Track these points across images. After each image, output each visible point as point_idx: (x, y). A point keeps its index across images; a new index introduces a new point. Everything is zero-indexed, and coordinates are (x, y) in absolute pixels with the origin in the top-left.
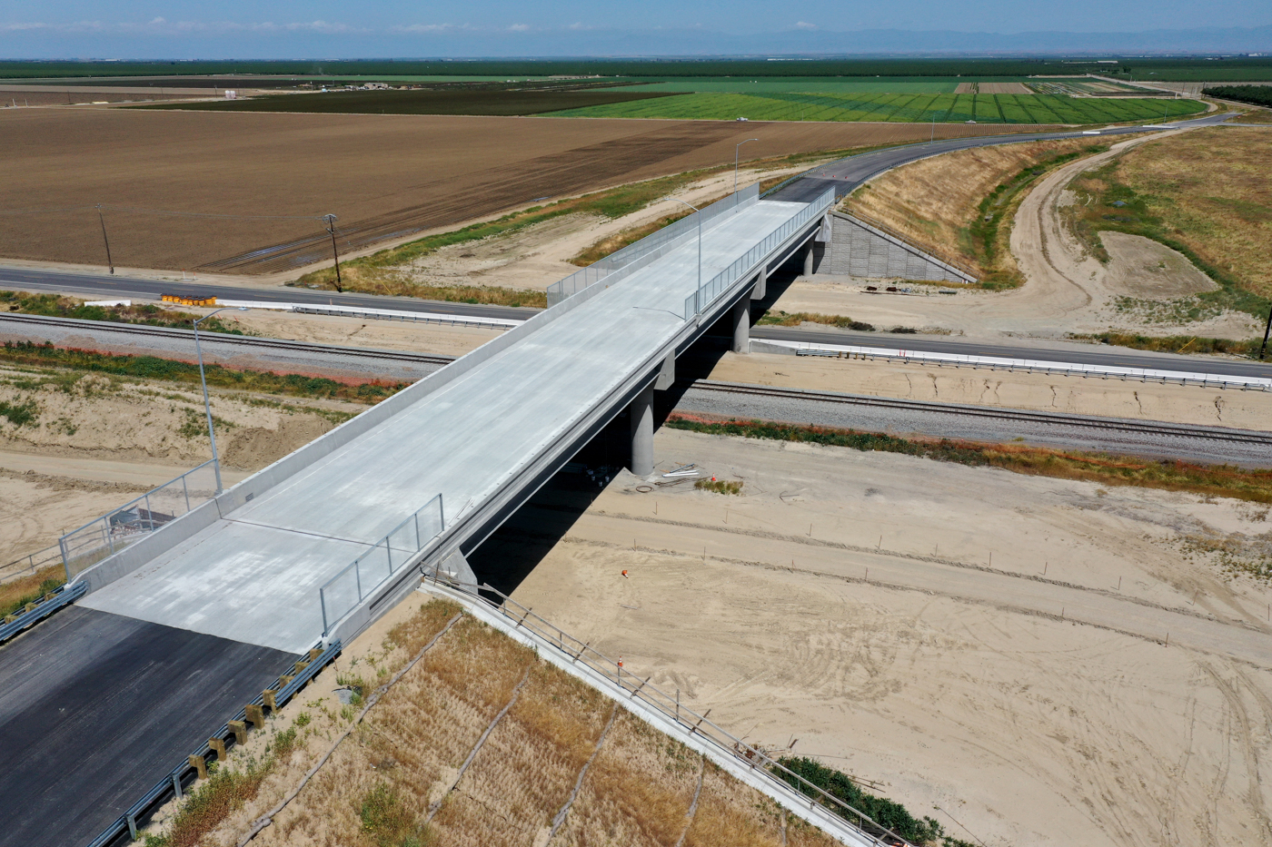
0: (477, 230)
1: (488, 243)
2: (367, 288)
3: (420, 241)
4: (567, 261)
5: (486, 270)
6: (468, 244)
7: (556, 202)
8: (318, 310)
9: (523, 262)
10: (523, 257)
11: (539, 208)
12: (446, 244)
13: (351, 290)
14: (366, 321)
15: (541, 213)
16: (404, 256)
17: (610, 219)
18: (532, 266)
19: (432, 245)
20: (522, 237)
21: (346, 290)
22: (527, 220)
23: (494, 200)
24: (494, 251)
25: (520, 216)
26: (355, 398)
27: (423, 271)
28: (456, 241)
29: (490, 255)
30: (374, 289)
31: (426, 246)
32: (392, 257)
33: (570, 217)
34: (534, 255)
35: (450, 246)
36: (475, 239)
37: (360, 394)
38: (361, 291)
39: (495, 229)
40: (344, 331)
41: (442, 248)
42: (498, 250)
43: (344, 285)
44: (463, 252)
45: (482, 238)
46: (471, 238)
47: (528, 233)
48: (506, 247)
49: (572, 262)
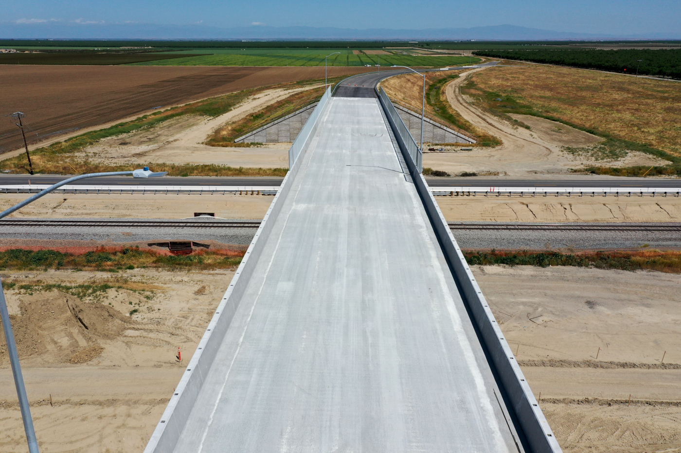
0: (123, 127)
1: (135, 135)
2: (56, 170)
3: (84, 135)
4: (202, 143)
5: (146, 152)
6: (120, 136)
7: (169, 108)
8: (19, 189)
9: (169, 146)
10: (169, 142)
11: (160, 113)
12: (104, 137)
13: (42, 172)
14: (66, 196)
15: (162, 115)
16: (76, 146)
17: (212, 118)
18: (178, 148)
19: (94, 138)
20: (158, 129)
21: (37, 173)
22: (156, 120)
23: (125, 109)
24: (142, 140)
25: (150, 117)
26: (85, 266)
27: (95, 156)
28: (111, 134)
29: (141, 143)
30: (61, 170)
31: (89, 138)
32: (66, 147)
33: (185, 117)
34: (175, 140)
35: (108, 138)
36: (125, 132)
37: (89, 261)
38: (50, 172)
39: (137, 126)
40: (48, 205)
41: (101, 139)
42: (145, 139)
43: (34, 169)
44: (121, 141)
45: (129, 132)
46: (122, 132)
47: (160, 128)
48: (151, 137)
49: (206, 144)
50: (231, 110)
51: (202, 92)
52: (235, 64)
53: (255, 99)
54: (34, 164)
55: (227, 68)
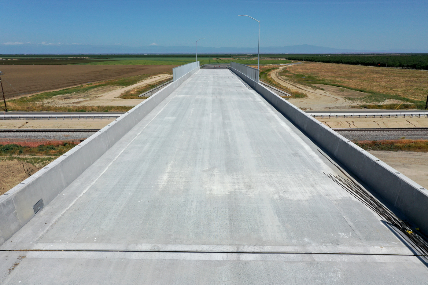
0: (68, 90)
1: (75, 94)
2: (22, 109)
3: (42, 94)
4: (118, 97)
5: (81, 102)
6: (66, 95)
7: (98, 82)
9: (97, 99)
10: (97, 97)
11: (92, 84)
12: (55, 95)
13: (13, 110)
16: (36, 99)
17: (125, 86)
18: (103, 100)
19: (49, 96)
20: (90, 92)
21: (10, 111)
22: (89, 87)
23: (69, 83)
24: (80, 96)
25: (85, 86)
27: (48, 103)
28: (59, 94)
29: (79, 98)
30: (26, 109)
31: (45, 96)
32: (30, 99)
33: (108, 86)
34: (101, 96)
35: (58, 96)
36: (68, 93)
39: (77, 90)
41: (53, 96)
42: (82, 96)
43: (8, 108)
44: (66, 97)
45: (71, 93)
46: (66, 93)
47: (92, 91)
48: (85, 95)
49: (120, 98)
50: (137, 83)
51: (119, 76)
52: (140, 64)
53: (152, 78)
54: (8, 106)
55: (135, 66)
